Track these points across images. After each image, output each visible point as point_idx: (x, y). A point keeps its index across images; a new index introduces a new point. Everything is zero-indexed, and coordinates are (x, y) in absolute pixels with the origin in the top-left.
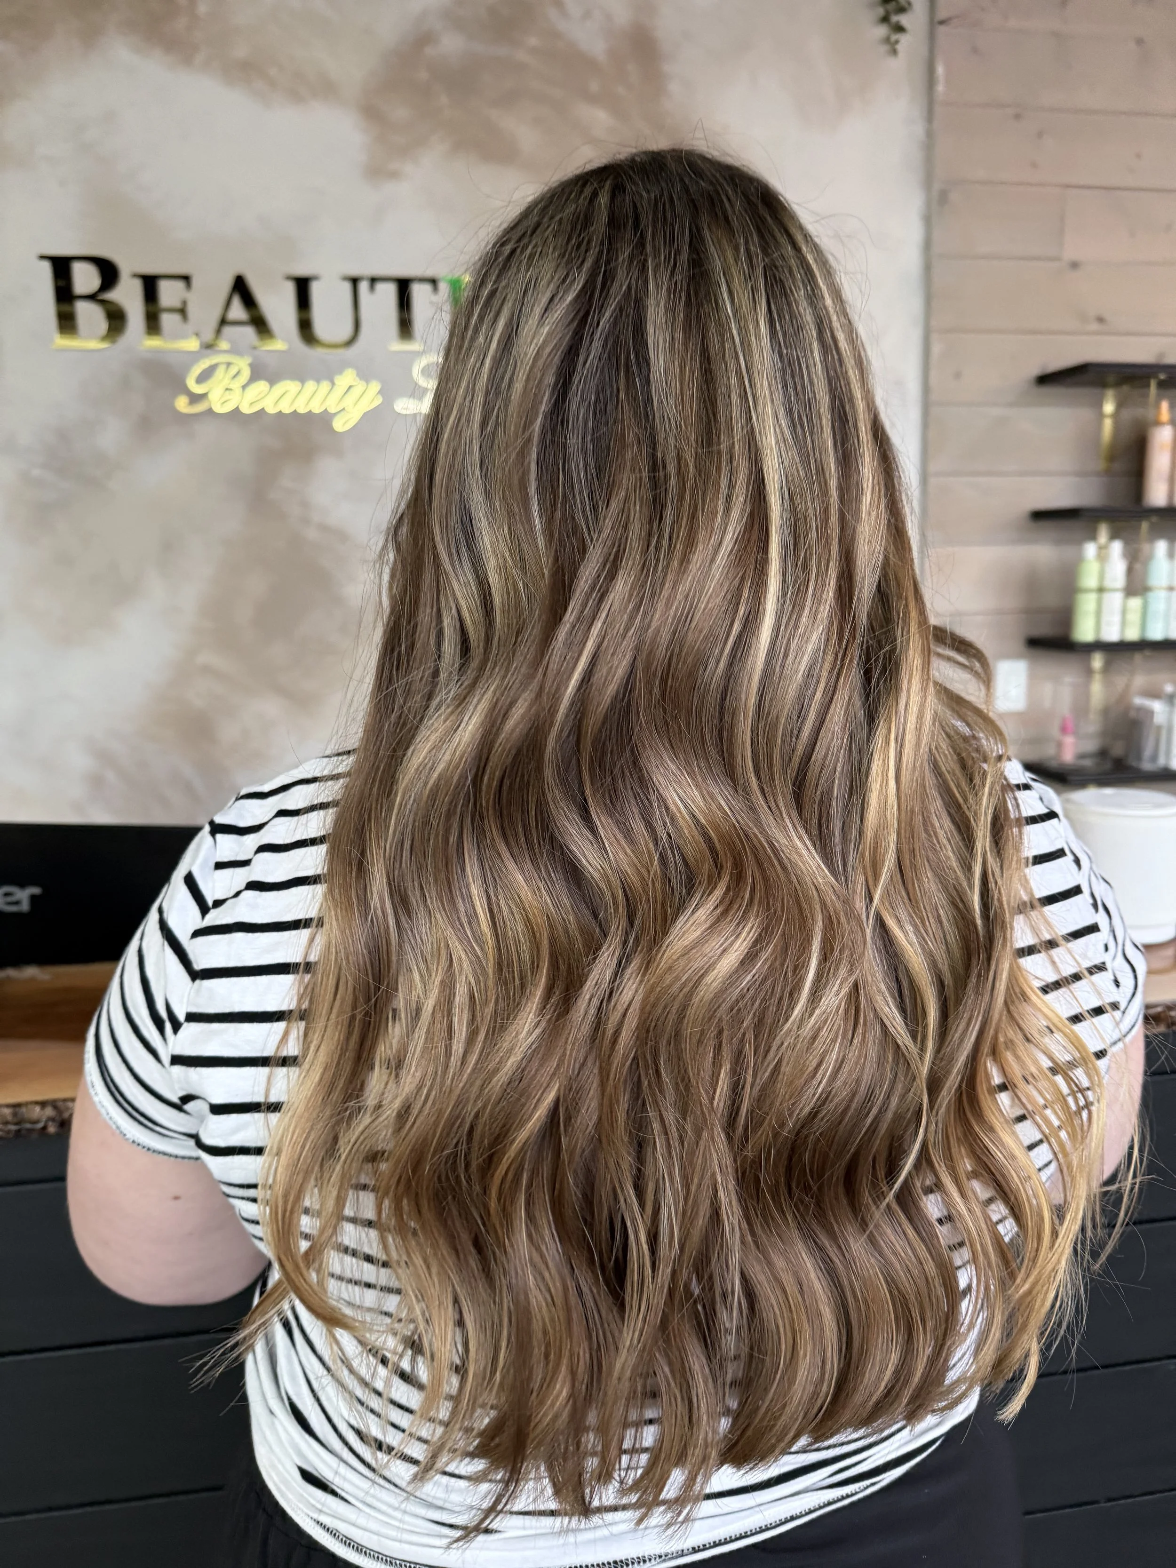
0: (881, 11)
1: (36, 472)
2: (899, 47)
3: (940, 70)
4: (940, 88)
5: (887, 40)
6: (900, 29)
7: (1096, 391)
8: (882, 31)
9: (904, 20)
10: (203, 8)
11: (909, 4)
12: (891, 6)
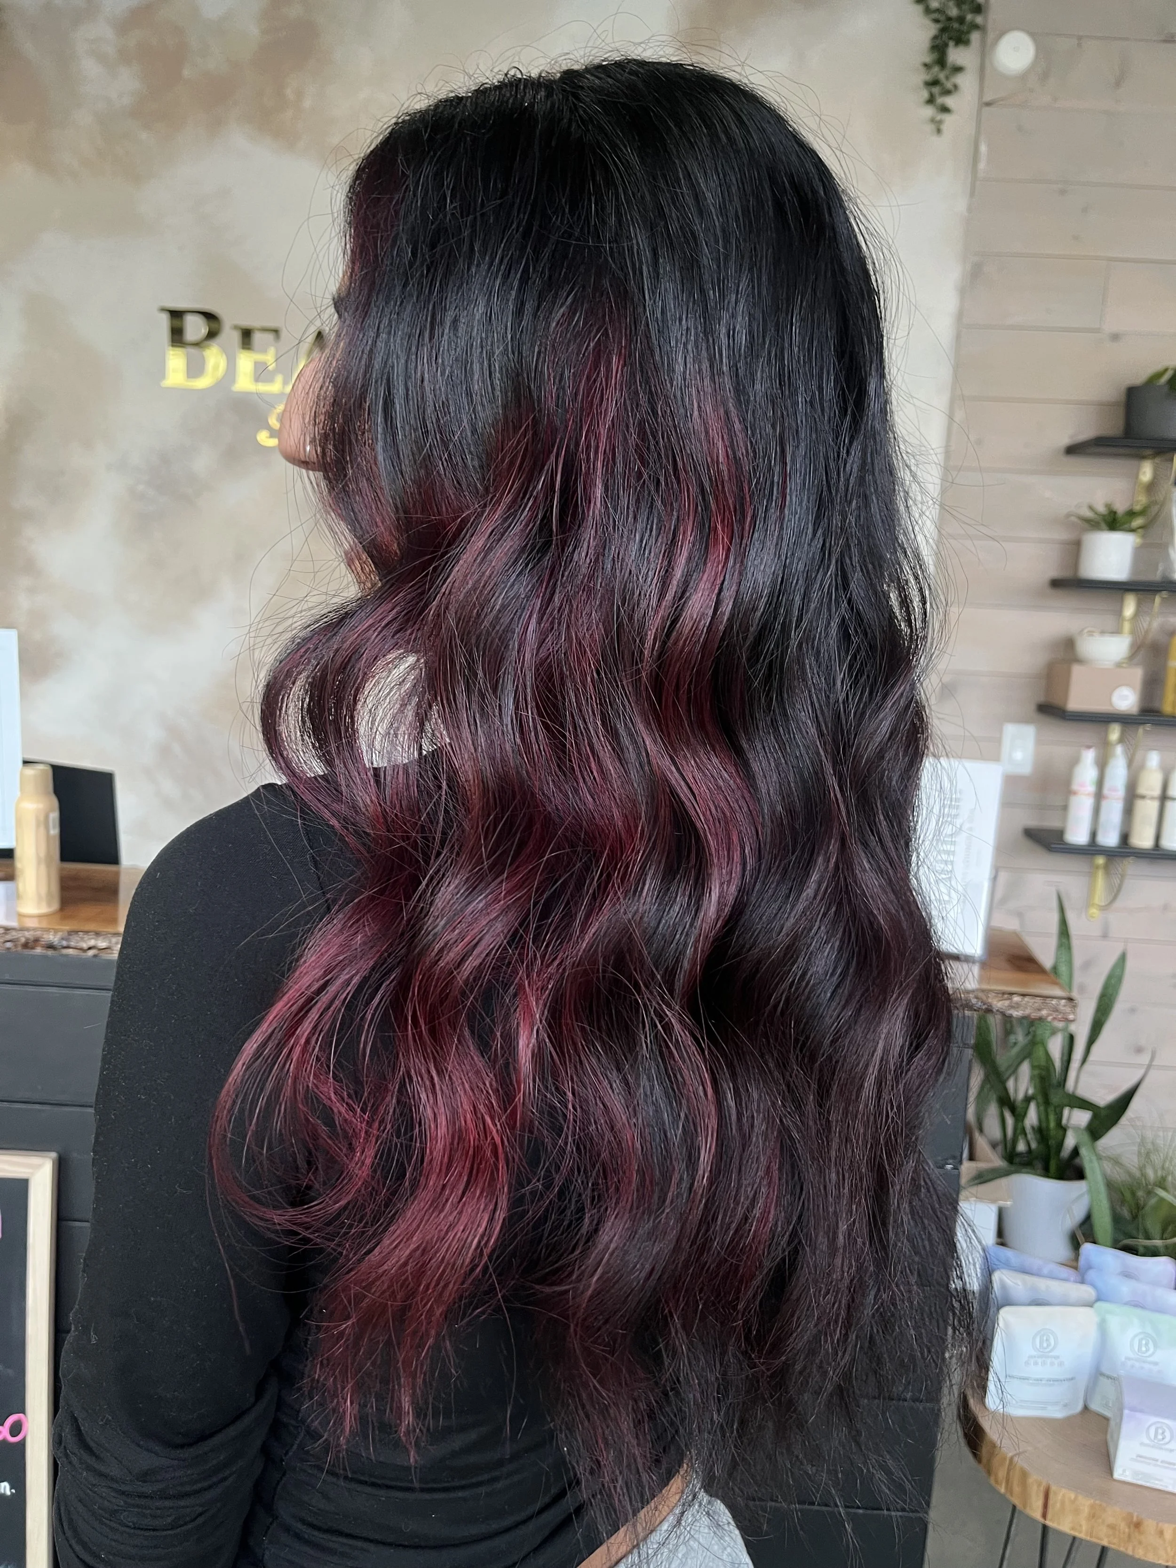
0: (925, 95)
1: (141, 487)
2: (944, 127)
3: (983, 148)
4: (982, 166)
5: (933, 120)
6: (945, 109)
7: (1132, 463)
8: (929, 111)
9: (949, 101)
10: (307, 103)
11: (956, 87)
12: (936, 90)
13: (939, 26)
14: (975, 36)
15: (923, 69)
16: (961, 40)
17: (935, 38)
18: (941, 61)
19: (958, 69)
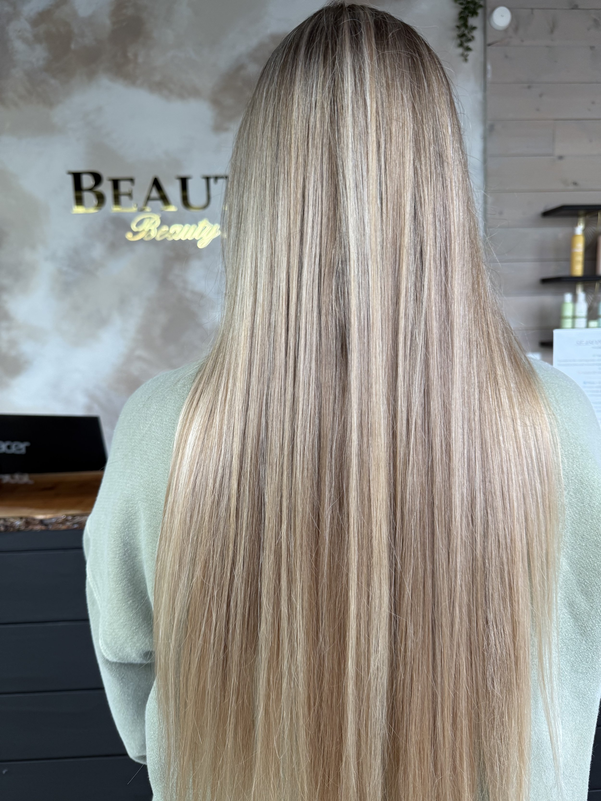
0: (458, 41)
1: (65, 268)
2: (468, 58)
3: (489, 67)
4: (489, 76)
5: (462, 55)
6: (468, 49)
8: (460, 50)
9: (471, 45)
10: (140, 60)
11: (473, 37)
12: (464, 39)
13: (463, 6)
14: (480, 11)
15: (457, 29)
16: (474, 13)
17: (461, 13)
18: (465, 25)
19: (474, 28)
